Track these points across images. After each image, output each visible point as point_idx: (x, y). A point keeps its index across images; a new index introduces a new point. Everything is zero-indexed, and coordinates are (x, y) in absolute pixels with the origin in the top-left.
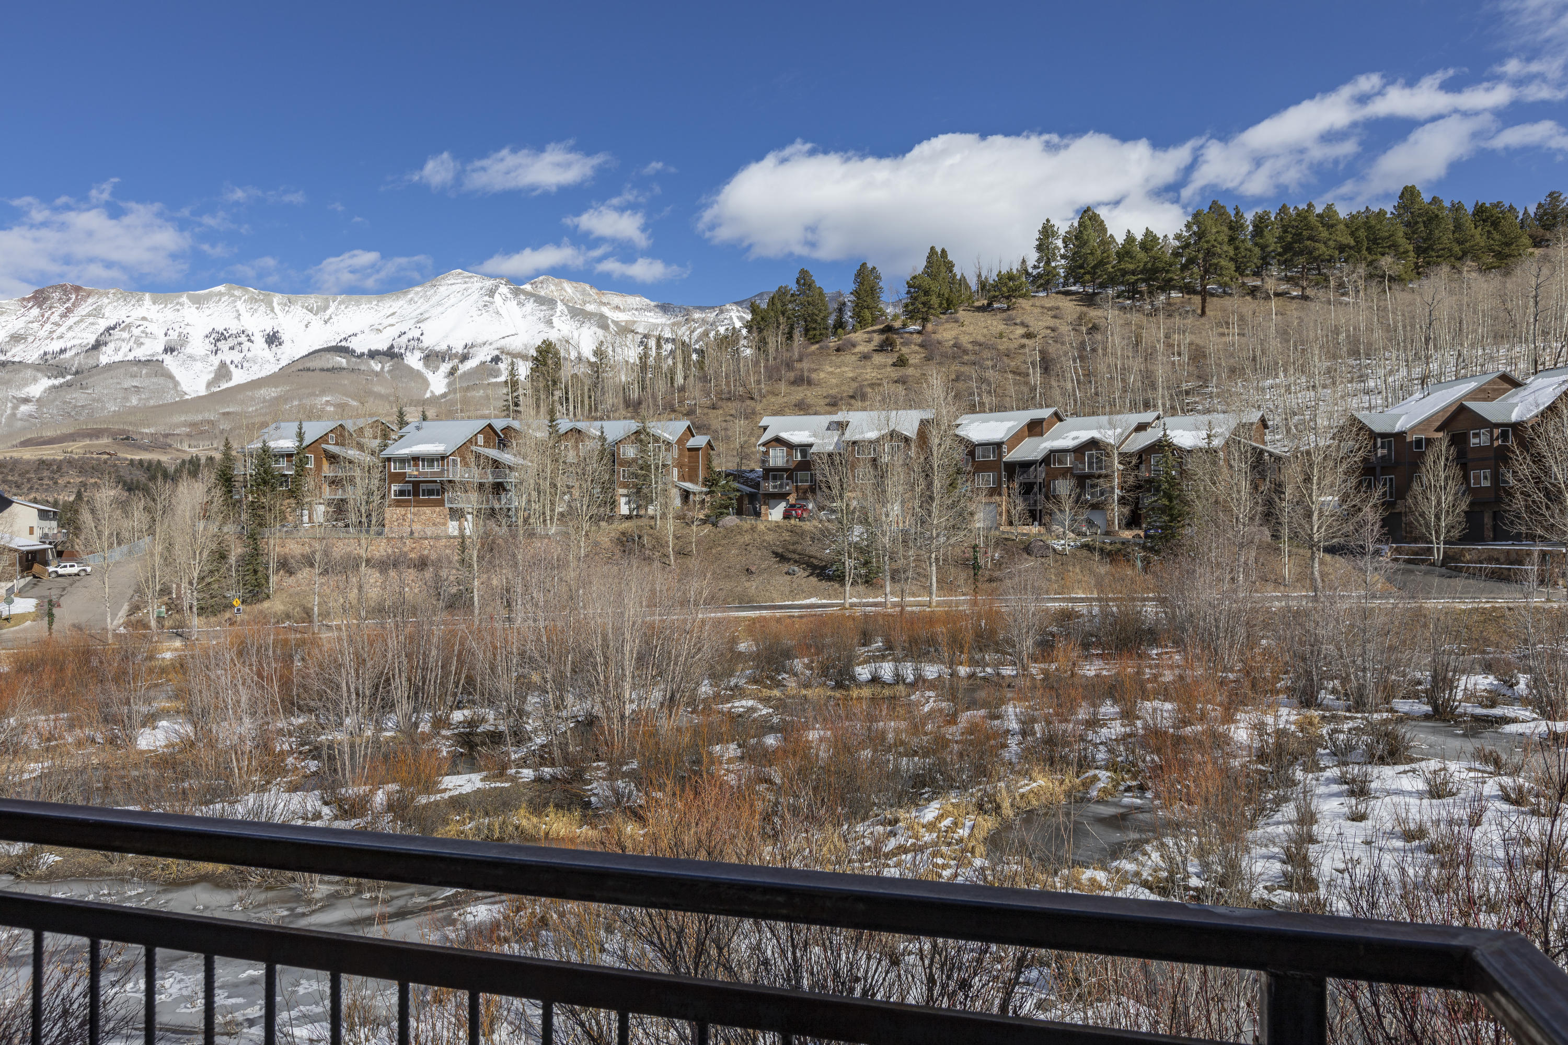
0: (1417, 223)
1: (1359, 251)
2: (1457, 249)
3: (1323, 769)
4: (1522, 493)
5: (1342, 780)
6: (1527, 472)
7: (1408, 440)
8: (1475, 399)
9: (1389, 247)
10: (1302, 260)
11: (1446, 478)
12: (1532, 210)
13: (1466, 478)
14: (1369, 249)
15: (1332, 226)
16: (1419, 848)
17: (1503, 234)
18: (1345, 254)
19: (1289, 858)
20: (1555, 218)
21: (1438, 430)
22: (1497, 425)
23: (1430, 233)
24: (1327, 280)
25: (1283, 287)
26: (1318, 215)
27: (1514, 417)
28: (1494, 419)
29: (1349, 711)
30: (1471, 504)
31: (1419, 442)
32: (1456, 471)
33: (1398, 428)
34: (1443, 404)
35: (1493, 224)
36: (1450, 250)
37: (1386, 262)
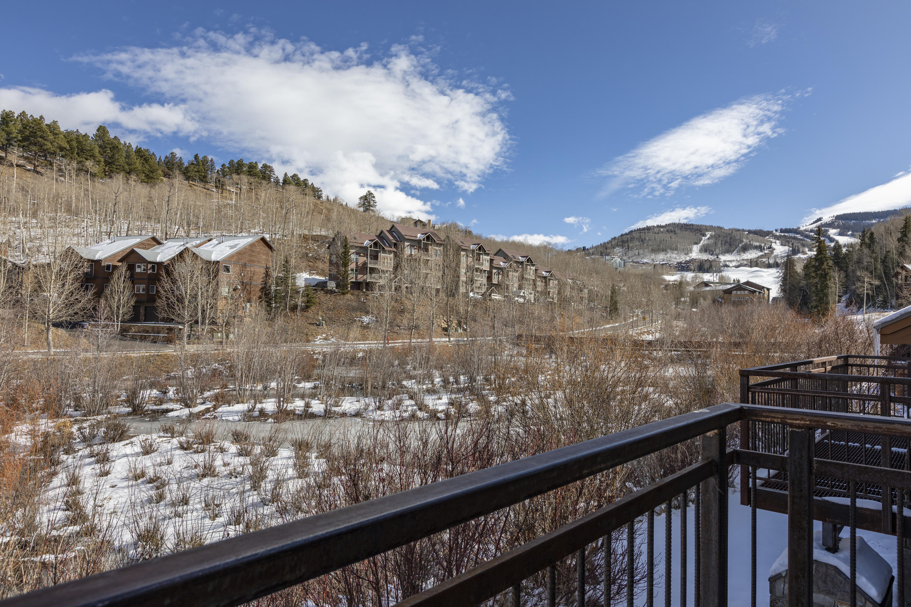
0: (106, 147)
1: (72, 153)
2: (127, 167)
3: (78, 451)
4: (166, 297)
5: (91, 455)
6: (168, 287)
7: (103, 265)
8: (139, 248)
9: (90, 156)
10: (34, 148)
11: (124, 287)
12: (163, 159)
13: (134, 287)
14: (77, 153)
15: (56, 134)
16: (143, 483)
17: (150, 166)
18: (63, 153)
19: (68, 507)
20: (173, 165)
21: (119, 261)
22: (150, 263)
23: (113, 155)
24: (51, 164)
25: (21, 162)
26: (47, 125)
27: (158, 259)
28: (149, 259)
29: (85, 416)
30: (136, 302)
31: (108, 267)
32: (129, 284)
33: (97, 257)
34: (122, 248)
35: (145, 159)
36: (123, 167)
37: (89, 164)
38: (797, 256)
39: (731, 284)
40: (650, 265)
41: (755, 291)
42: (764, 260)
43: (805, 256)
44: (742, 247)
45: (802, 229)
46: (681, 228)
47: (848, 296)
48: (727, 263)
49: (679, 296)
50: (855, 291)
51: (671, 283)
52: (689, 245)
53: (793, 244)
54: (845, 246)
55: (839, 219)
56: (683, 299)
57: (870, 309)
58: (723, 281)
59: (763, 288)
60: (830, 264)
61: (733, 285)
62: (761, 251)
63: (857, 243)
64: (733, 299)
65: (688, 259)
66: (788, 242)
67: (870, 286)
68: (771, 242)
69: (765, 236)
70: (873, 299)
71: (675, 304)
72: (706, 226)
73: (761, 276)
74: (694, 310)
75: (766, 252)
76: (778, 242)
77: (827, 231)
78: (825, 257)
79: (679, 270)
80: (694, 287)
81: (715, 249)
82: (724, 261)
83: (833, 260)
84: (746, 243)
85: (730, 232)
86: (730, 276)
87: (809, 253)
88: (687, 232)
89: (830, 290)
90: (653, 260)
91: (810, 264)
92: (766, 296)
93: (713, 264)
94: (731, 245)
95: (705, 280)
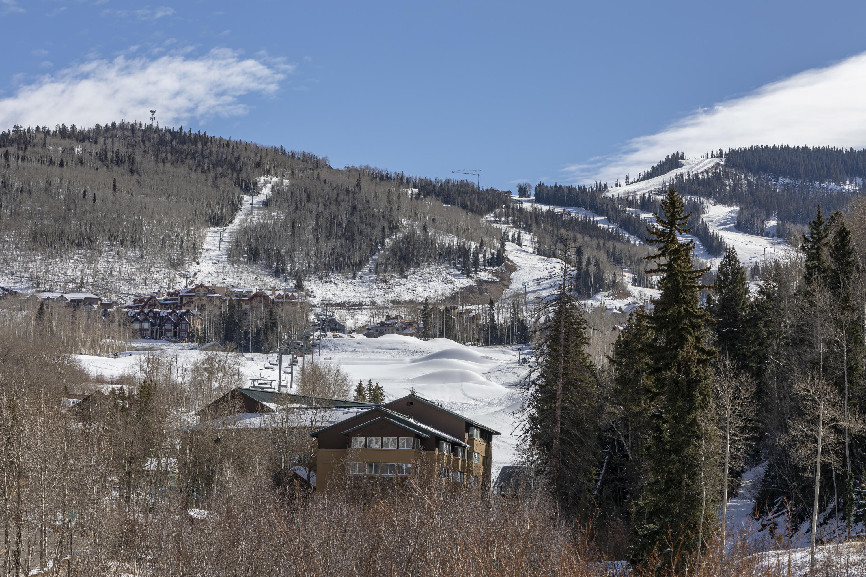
38: (593, 303)
39: (345, 405)
40: (24, 305)
41: (438, 440)
42: (476, 308)
43: (621, 303)
44: (393, 250)
45: (613, 192)
46: (157, 153)
47: (761, 470)
48: (338, 314)
49: (137, 449)
50: (785, 452)
51: (106, 389)
52: (186, 225)
53: (579, 252)
54: (755, 272)
55: (739, 167)
56: (152, 465)
57: (833, 524)
58: (317, 393)
59: (469, 425)
60: (706, 345)
61: (354, 412)
62: (466, 272)
63: (794, 265)
64: (353, 471)
65: (181, 284)
66: (563, 241)
67: (833, 439)
68: (504, 238)
69: (481, 213)
70: (844, 490)
71: (120, 487)
72: (258, 150)
73: (464, 377)
74: (194, 513)
75: (484, 276)
76: (526, 237)
77: (698, 209)
78: (690, 315)
79: (142, 335)
80: (201, 413)
81: (291, 250)
82: (326, 305)
83: (717, 328)
84: (412, 235)
85: (352, 183)
86: (345, 369)
87: (635, 290)
88: (182, 170)
89: (704, 449)
90: (35, 280)
91: (636, 337)
92: (478, 460)
93: (279, 313)
94: (351, 238)
95: (248, 385)
